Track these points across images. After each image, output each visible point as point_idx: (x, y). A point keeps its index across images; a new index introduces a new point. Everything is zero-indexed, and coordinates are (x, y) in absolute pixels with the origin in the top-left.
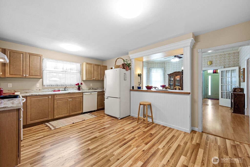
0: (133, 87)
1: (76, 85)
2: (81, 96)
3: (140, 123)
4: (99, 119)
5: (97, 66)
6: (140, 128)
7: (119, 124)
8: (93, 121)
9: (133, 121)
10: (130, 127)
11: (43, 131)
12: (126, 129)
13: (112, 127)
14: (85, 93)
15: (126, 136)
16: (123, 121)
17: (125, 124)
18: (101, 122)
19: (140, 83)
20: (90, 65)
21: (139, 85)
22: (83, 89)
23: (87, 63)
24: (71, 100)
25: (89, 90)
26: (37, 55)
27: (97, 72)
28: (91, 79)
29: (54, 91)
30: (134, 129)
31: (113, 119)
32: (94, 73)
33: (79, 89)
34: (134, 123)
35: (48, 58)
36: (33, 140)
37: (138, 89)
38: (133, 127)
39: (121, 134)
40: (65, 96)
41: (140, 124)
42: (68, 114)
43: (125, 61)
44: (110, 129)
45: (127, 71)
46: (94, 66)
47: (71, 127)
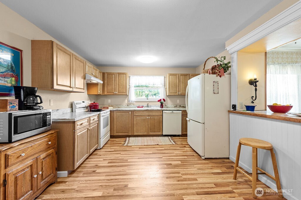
0: (234, 107)
1: (158, 101)
2: (160, 114)
3: (241, 182)
4: (175, 148)
5: (184, 76)
6: (234, 192)
7: (195, 166)
8: (166, 148)
9: (228, 171)
10: (211, 181)
11: (119, 145)
12: (200, 180)
13: (181, 167)
14: (165, 112)
15: (188, 194)
16: (208, 164)
17: (207, 171)
18: (174, 153)
19: (254, 98)
20: (175, 76)
21: (252, 102)
22: (168, 106)
23: (170, 75)
24: (149, 118)
25: (175, 107)
26: (123, 74)
27: (184, 84)
28: (175, 94)
29: (138, 107)
30: (215, 189)
31: (193, 154)
32: (180, 86)
33: (162, 106)
34: (225, 176)
35: (134, 75)
36: (106, 152)
37: (247, 110)
38: (217, 185)
39: (184, 186)
40: (144, 112)
41: (239, 183)
42: (145, 133)
43: (219, 59)
44: (175, 169)
45: (220, 76)
46: (180, 77)
47: (139, 148)
